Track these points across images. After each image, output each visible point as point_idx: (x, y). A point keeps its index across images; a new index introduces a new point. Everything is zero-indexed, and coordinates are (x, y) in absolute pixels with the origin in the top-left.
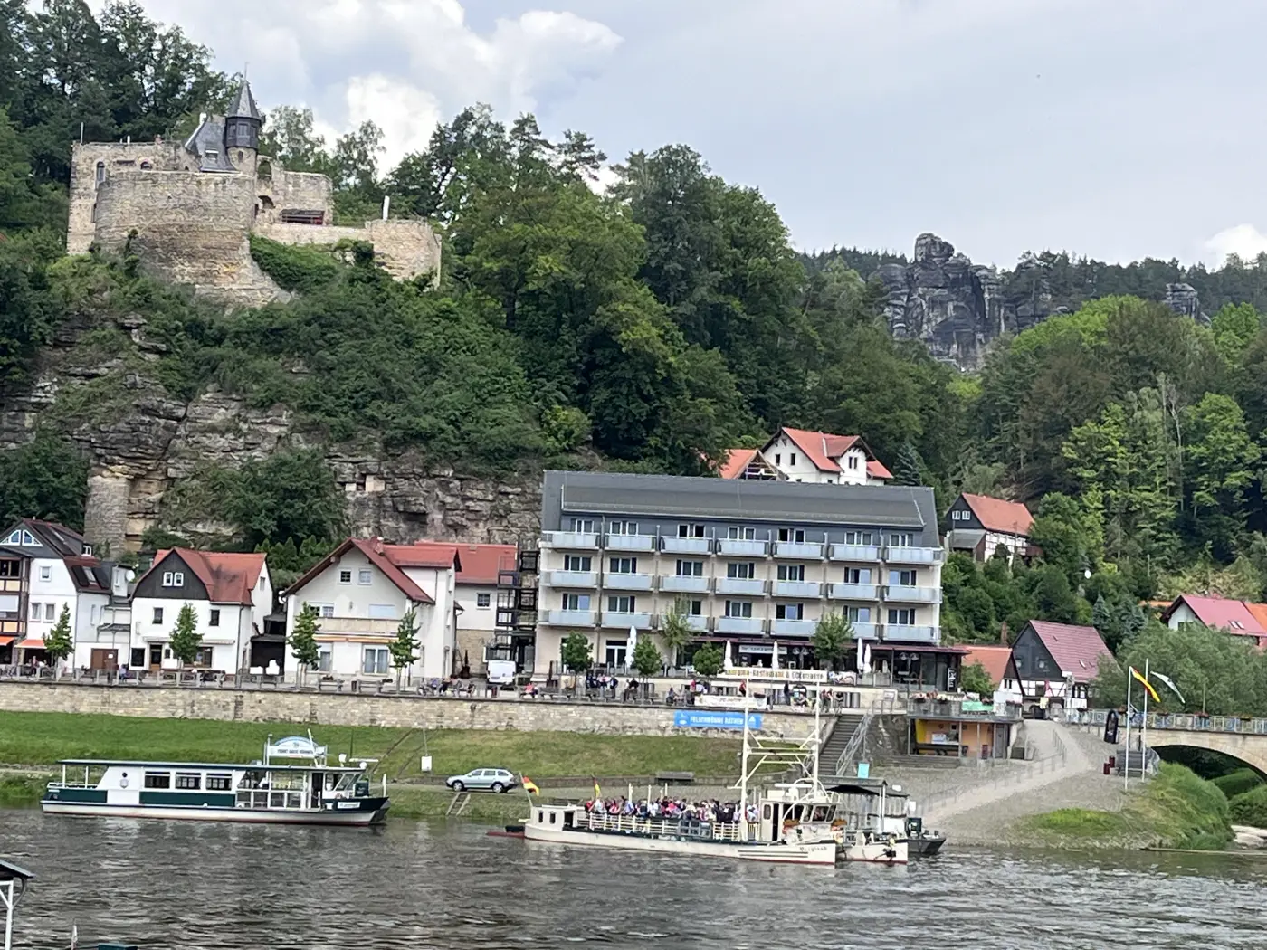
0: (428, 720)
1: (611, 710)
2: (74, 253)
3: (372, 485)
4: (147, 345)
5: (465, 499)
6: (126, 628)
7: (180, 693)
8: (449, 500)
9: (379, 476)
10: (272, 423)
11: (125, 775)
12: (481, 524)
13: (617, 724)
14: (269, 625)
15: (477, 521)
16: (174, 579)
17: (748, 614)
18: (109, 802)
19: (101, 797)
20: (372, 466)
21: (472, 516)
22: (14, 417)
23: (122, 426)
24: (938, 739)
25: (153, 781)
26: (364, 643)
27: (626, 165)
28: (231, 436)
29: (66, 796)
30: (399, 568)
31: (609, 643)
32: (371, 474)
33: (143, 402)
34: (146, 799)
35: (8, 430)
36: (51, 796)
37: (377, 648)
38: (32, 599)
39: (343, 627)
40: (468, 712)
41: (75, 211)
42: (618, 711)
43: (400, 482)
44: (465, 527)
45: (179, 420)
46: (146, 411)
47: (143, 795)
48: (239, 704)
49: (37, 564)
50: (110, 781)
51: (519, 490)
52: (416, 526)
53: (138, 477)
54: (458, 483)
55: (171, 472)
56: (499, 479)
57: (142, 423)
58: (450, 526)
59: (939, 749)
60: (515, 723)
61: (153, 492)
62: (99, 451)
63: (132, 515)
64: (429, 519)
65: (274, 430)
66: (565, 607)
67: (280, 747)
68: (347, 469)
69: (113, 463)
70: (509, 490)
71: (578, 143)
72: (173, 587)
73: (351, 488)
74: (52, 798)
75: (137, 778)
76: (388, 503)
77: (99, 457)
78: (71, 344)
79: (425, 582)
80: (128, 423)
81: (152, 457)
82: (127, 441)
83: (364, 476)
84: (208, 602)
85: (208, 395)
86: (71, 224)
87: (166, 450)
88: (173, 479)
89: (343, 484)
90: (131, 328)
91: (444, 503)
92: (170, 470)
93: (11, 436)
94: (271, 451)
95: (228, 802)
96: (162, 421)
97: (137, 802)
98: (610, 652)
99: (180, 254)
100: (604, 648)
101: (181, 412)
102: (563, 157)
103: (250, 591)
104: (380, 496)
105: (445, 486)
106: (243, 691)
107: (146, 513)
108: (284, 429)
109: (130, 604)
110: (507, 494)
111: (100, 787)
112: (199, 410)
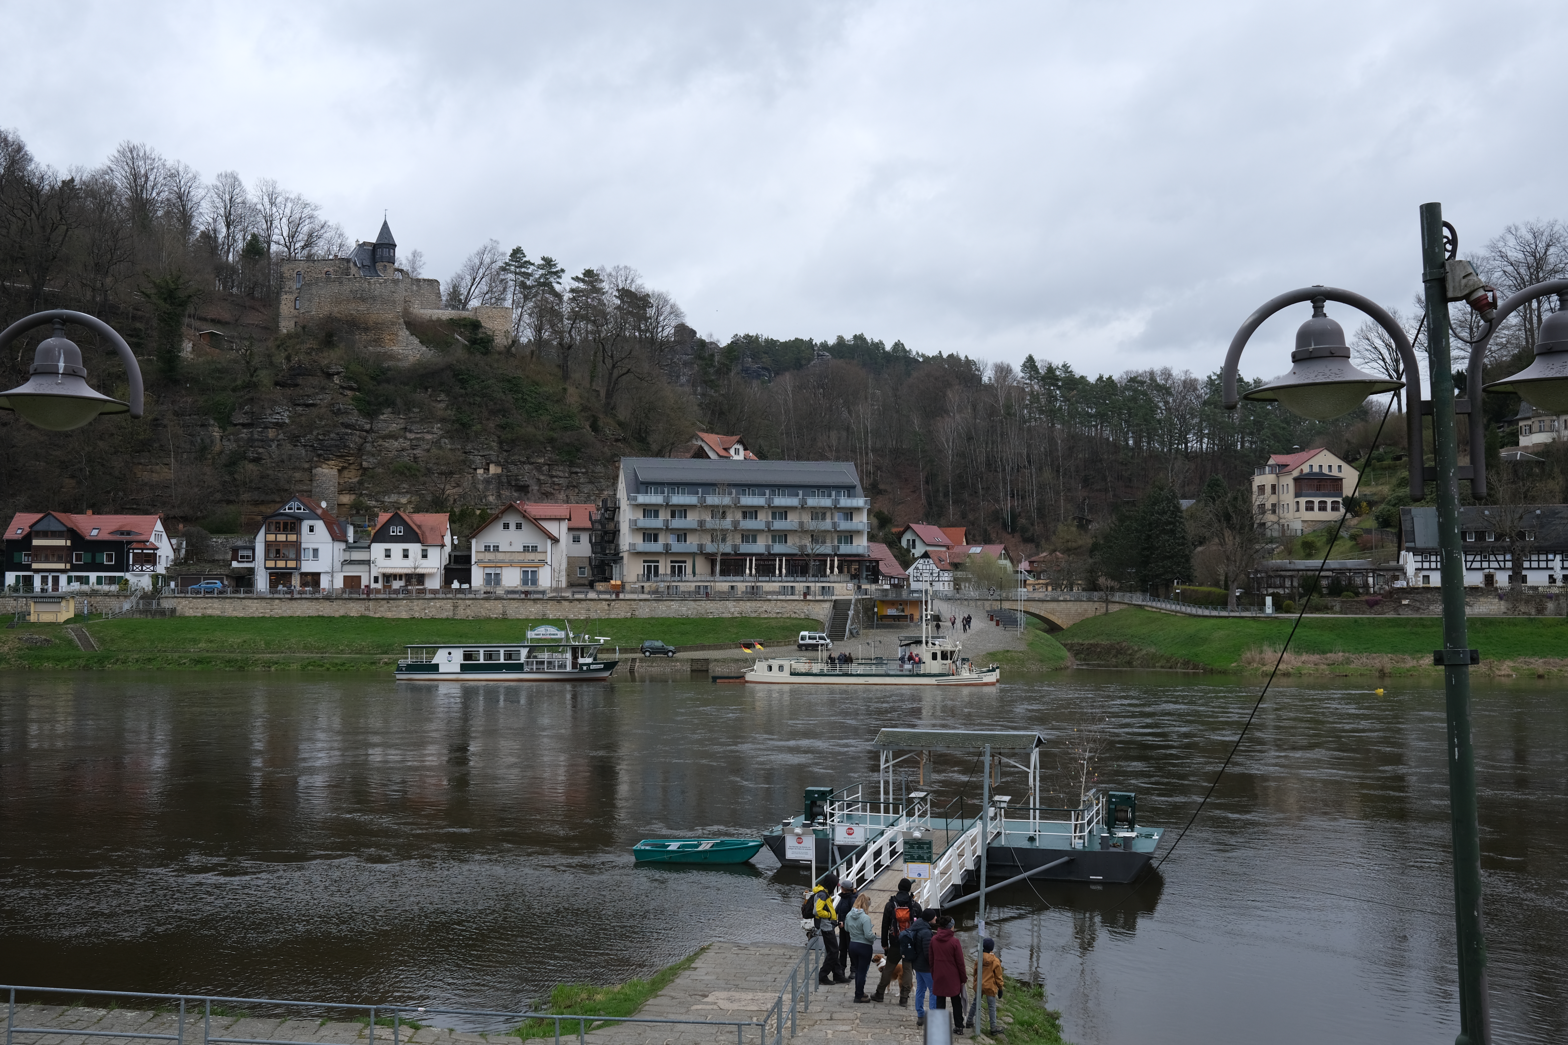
0: (580, 613)
1: (698, 603)
2: (285, 331)
3: (493, 469)
4: (345, 385)
5: (552, 477)
6: (368, 563)
7: (416, 602)
8: (542, 477)
9: (498, 464)
10: (428, 432)
11: (450, 653)
12: (562, 492)
13: (703, 611)
14: (452, 559)
15: (560, 490)
16: (397, 530)
17: (755, 541)
18: (440, 671)
19: (435, 668)
20: (494, 458)
21: (556, 487)
22: (262, 432)
23: (332, 435)
24: (892, 612)
25: (467, 656)
26: (521, 567)
27: (581, 276)
28: (401, 440)
29: (411, 668)
30: (535, 519)
31: (672, 562)
32: (492, 462)
33: (346, 420)
34: (464, 668)
35: (258, 440)
36: (399, 669)
37: (530, 570)
38: (303, 546)
39: (507, 557)
40: (606, 607)
41: (283, 302)
42: (702, 603)
43: (512, 467)
44: (552, 494)
45: (367, 431)
46: (347, 426)
47: (462, 665)
48: (455, 607)
49: (305, 525)
50: (440, 658)
51: (584, 470)
52: (523, 495)
53: (344, 468)
54: (547, 467)
55: (365, 464)
56: (572, 464)
57: (347, 434)
58: (543, 494)
59: (894, 617)
60: (637, 613)
61: (352, 476)
62: (320, 452)
63: (340, 492)
64: (530, 489)
65: (429, 437)
66: (644, 541)
67: (536, 632)
68: (478, 459)
69: (328, 460)
70: (578, 470)
71: (548, 263)
72: (397, 535)
73: (480, 471)
74: (402, 670)
75: (458, 656)
76: (504, 480)
77: (319, 456)
78: (297, 385)
79: (552, 528)
80: (338, 434)
81: (352, 455)
82: (336, 446)
83: (488, 464)
84: (419, 545)
85: (385, 416)
86: (282, 311)
87: (360, 449)
88: (365, 469)
89: (475, 469)
90: (333, 375)
91: (539, 480)
92: (364, 463)
93: (260, 444)
94: (428, 451)
95: (519, 668)
96: (358, 433)
97: (459, 671)
98: (673, 568)
99: (358, 328)
100: (669, 565)
101: (368, 427)
102: (541, 272)
103: (443, 536)
104: (498, 476)
105: (539, 468)
106: (458, 599)
107: (350, 490)
108: (435, 436)
109: (369, 547)
110: (576, 473)
111: (433, 662)
112: (380, 425)
